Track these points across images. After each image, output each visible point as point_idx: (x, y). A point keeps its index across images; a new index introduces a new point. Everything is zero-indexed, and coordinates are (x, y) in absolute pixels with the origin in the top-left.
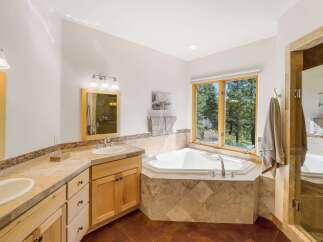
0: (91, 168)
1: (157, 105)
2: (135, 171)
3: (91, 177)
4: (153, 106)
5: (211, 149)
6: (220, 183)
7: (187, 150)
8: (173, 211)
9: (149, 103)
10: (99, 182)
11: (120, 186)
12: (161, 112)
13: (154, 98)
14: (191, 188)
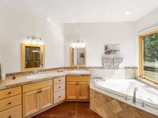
0: (66, 77)
1: (109, 52)
2: (86, 83)
3: (66, 80)
4: (105, 52)
5: (152, 84)
6: (128, 106)
7: (134, 81)
8: (99, 109)
9: (103, 51)
10: (70, 83)
11: (78, 87)
12: (112, 56)
13: (106, 48)
14: (109, 101)
